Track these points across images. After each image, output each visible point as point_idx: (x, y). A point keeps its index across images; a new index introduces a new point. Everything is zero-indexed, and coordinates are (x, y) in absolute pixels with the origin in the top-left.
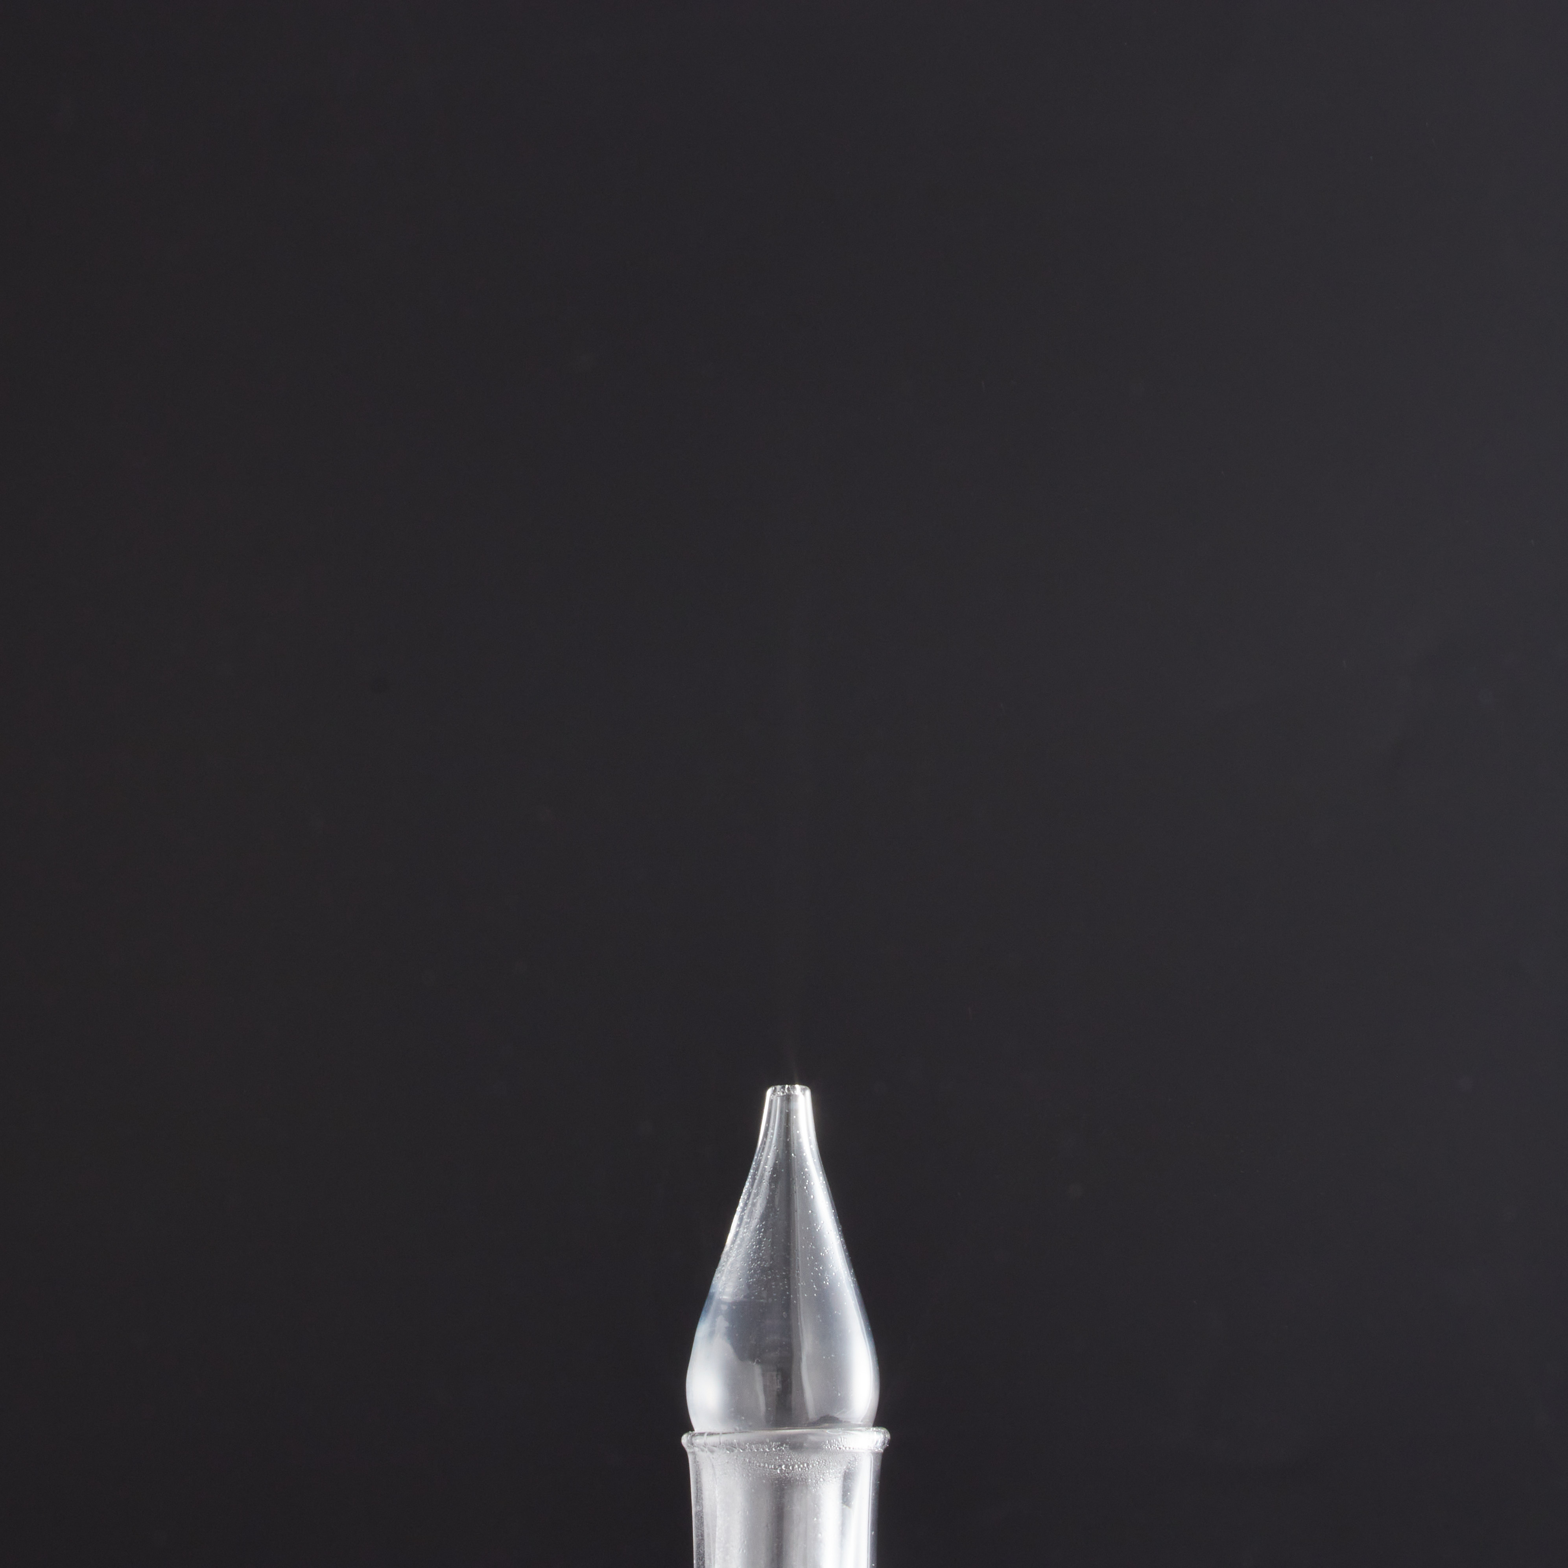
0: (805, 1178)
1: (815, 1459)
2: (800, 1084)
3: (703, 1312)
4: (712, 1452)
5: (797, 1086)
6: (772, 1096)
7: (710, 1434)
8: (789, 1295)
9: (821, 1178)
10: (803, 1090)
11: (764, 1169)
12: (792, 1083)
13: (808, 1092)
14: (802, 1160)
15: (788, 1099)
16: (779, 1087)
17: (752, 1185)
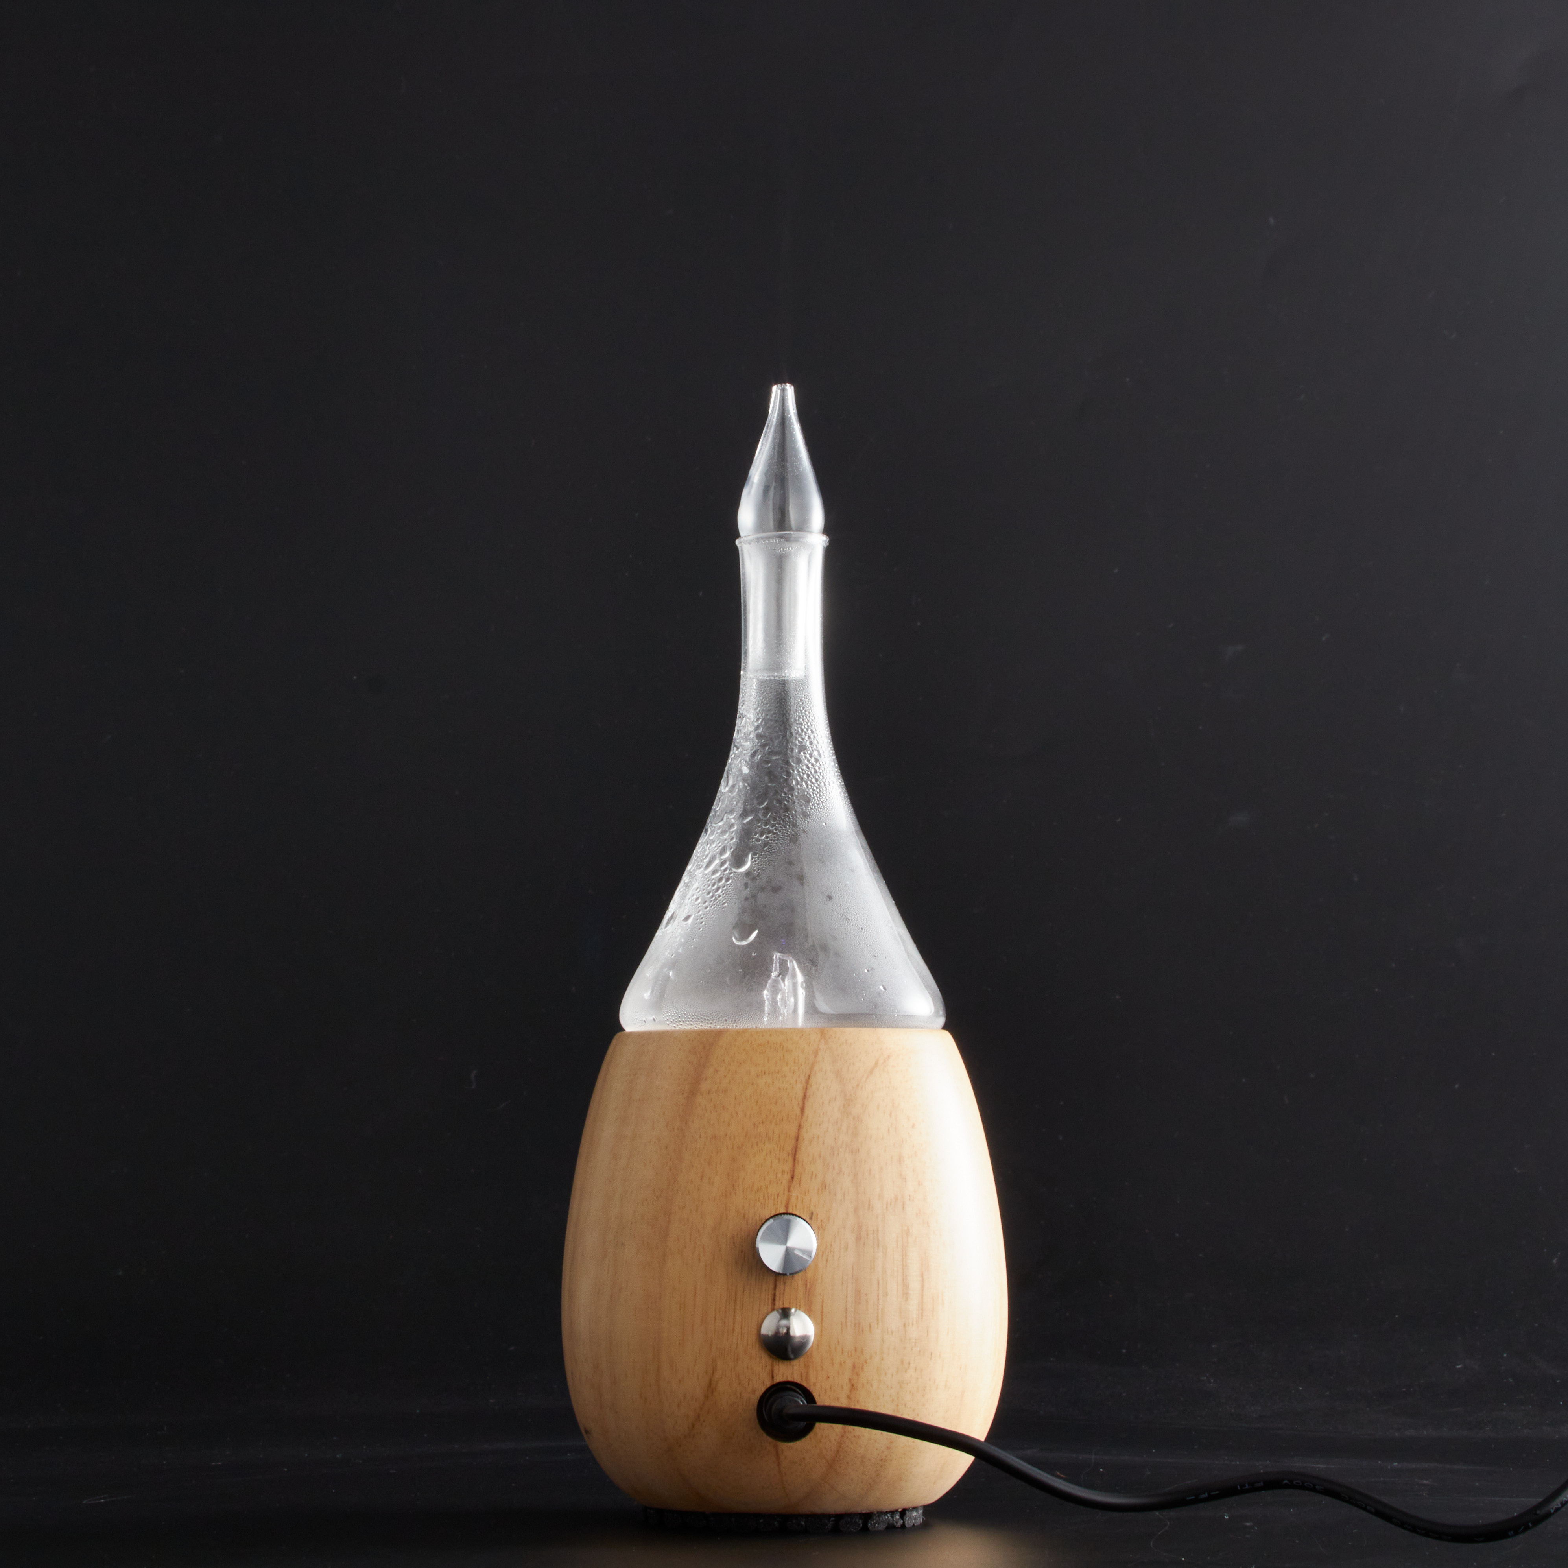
0: (791, 424)
1: (794, 545)
2: (790, 383)
3: (746, 485)
4: (750, 544)
5: (787, 384)
6: (775, 390)
7: (749, 536)
8: (784, 474)
9: (799, 425)
10: (791, 387)
11: (773, 421)
12: (785, 383)
13: (793, 387)
14: (790, 418)
15: (783, 390)
16: (779, 385)
17: (767, 428)
